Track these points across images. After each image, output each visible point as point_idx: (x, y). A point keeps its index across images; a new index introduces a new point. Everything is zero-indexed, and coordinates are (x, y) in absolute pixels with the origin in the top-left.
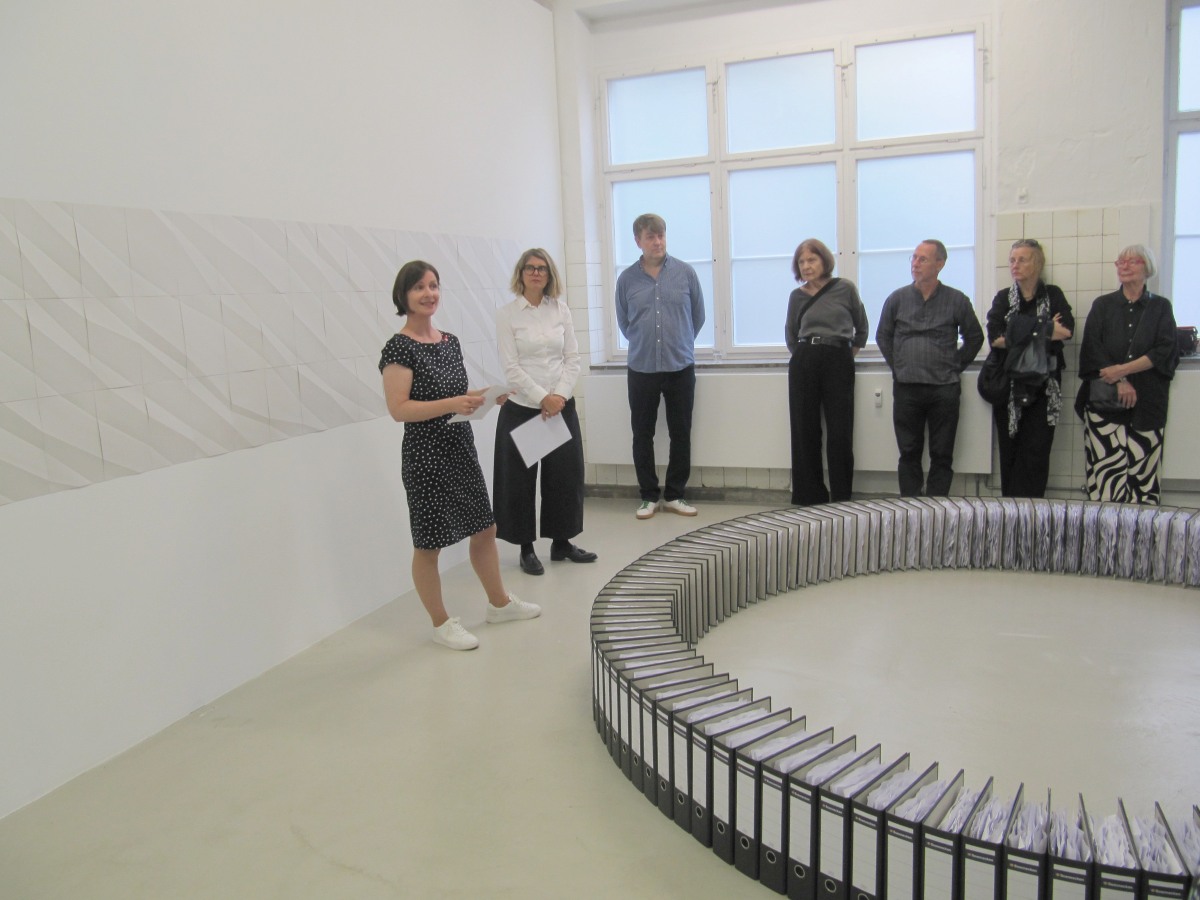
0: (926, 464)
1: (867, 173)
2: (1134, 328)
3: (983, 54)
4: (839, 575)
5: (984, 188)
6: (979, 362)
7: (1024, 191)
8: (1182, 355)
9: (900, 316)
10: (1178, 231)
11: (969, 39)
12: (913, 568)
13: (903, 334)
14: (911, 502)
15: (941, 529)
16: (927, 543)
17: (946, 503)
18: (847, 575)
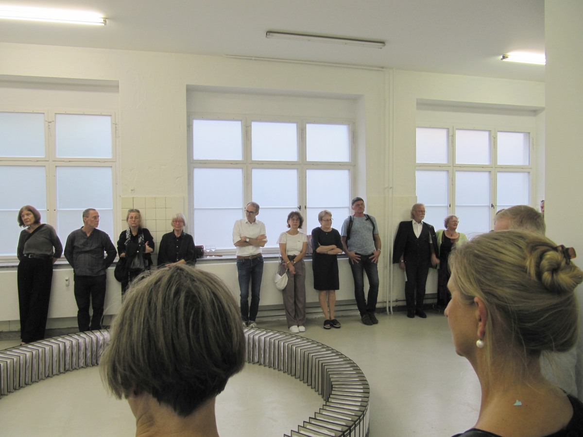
0: (91, 312)
1: (62, 173)
2: (179, 248)
3: (115, 126)
4: (44, 377)
5: (116, 184)
6: (115, 263)
7: (133, 188)
8: (198, 258)
9: (76, 244)
10: (195, 207)
11: (109, 118)
12: (82, 367)
13: (77, 253)
14: (81, 335)
15: (95, 346)
16: (89, 354)
17: (98, 334)
18: (48, 376)
